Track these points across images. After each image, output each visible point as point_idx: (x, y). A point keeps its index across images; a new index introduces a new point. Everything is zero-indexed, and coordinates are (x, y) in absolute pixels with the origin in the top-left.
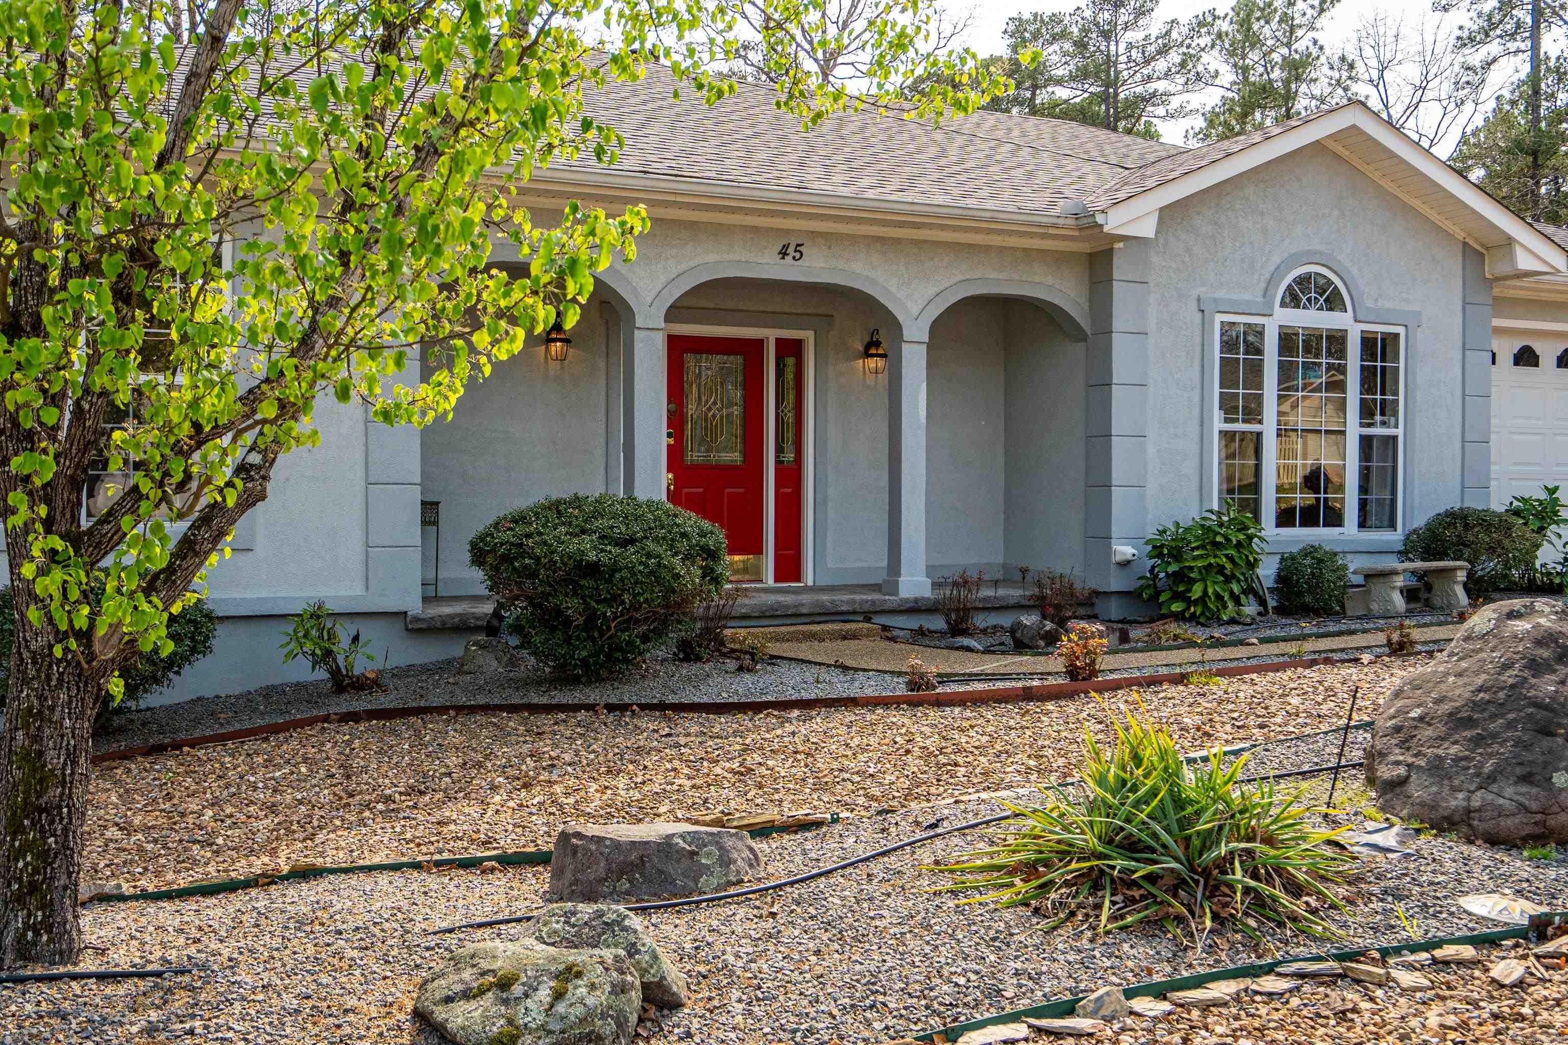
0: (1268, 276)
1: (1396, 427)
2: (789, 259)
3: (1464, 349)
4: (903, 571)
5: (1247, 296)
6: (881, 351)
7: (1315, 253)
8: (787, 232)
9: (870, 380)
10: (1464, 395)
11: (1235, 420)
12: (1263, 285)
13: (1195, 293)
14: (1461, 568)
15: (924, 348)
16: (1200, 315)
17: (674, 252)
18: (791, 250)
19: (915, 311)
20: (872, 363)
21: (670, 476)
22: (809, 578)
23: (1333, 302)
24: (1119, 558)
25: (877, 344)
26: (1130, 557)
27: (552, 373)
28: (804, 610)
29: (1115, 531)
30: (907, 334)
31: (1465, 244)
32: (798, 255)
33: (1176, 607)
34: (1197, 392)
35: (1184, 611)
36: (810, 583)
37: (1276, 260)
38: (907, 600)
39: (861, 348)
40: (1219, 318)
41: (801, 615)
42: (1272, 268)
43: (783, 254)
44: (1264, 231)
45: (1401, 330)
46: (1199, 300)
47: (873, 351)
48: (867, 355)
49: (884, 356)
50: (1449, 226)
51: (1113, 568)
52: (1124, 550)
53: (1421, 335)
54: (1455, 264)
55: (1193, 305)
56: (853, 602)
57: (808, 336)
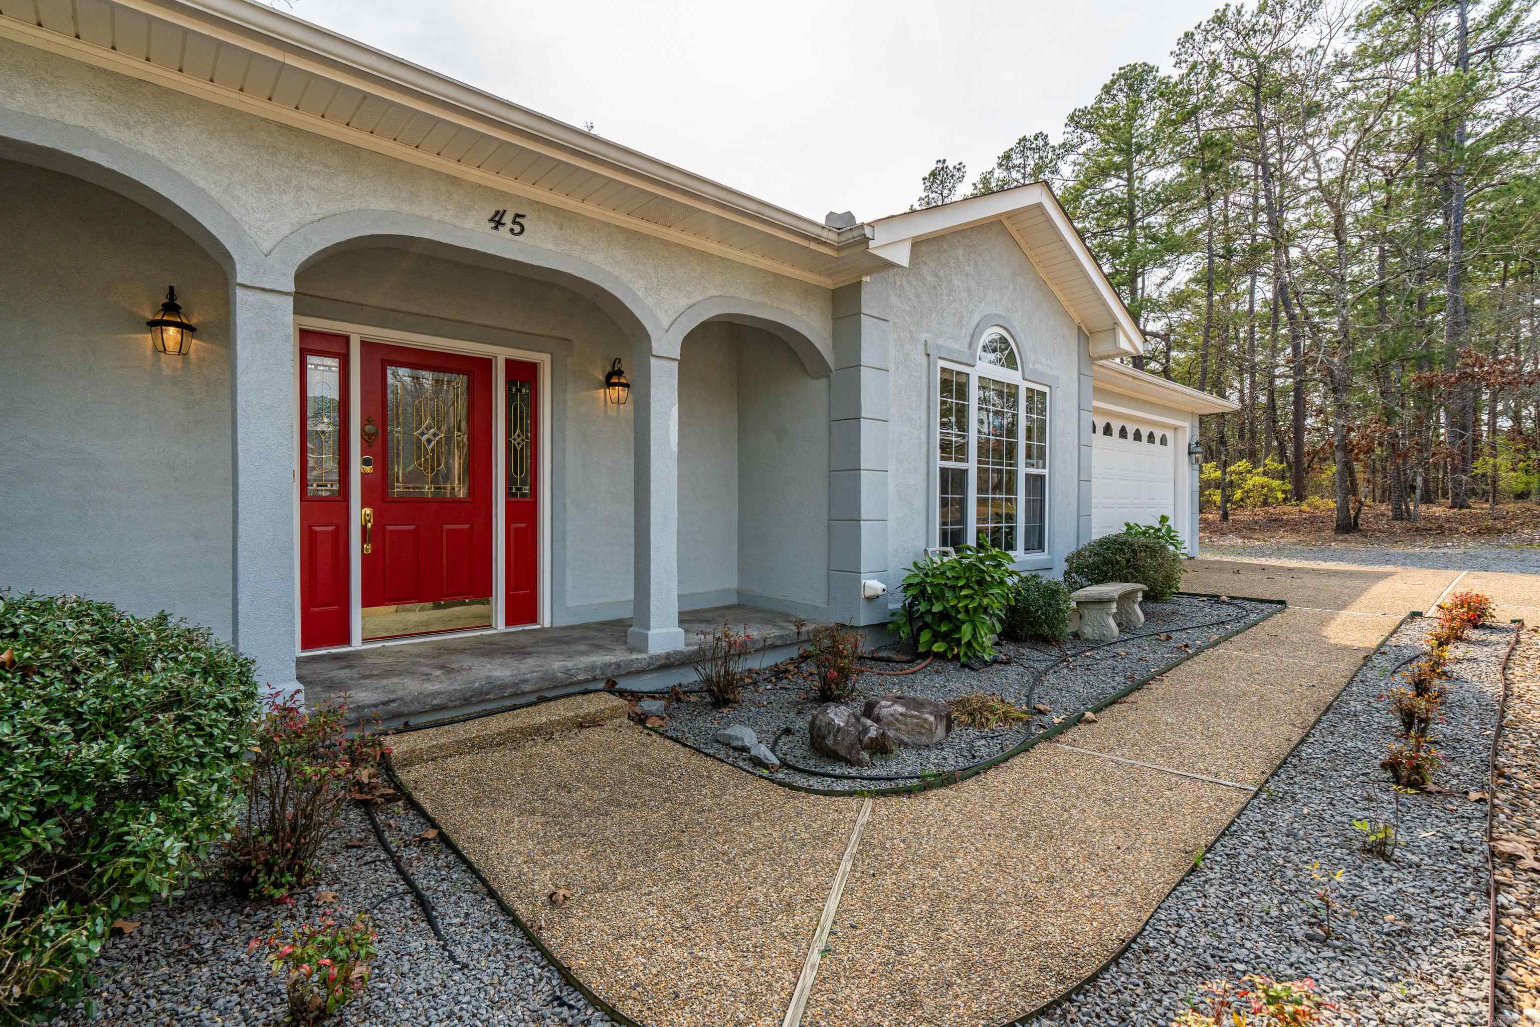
0: (971, 331)
1: (1044, 467)
2: (504, 231)
3: (1080, 409)
4: (652, 624)
5: (956, 346)
6: (623, 381)
7: (1000, 316)
8: (503, 195)
9: (612, 410)
10: (1079, 445)
11: (950, 459)
12: (968, 339)
13: (924, 336)
14: (1139, 590)
15: (675, 365)
16: (925, 358)
17: (316, 182)
18: (507, 219)
19: (665, 322)
20: (615, 393)
21: (368, 511)
22: (546, 619)
23: (1010, 362)
24: (868, 593)
25: (620, 373)
26: (880, 592)
27: (167, 372)
28: (527, 688)
29: (865, 566)
30: (656, 348)
31: (1079, 328)
32: (517, 229)
33: (939, 647)
34: (924, 429)
35: (945, 652)
36: (547, 624)
37: (976, 319)
38: (657, 657)
39: (602, 378)
40: (942, 363)
41: (524, 694)
42: (974, 324)
43: (497, 221)
44: (969, 291)
45: (1046, 389)
46: (926, 345)
47: (615, 380)
48: (609, 384)
49: (626, 385)
50: (1071, 311)
51: (862, 602)
52: (873, 585)
53: (1058, 394)
54: (1074, 343)
55: (921, 348)
56: (593, 667)
57: (544, 360)
